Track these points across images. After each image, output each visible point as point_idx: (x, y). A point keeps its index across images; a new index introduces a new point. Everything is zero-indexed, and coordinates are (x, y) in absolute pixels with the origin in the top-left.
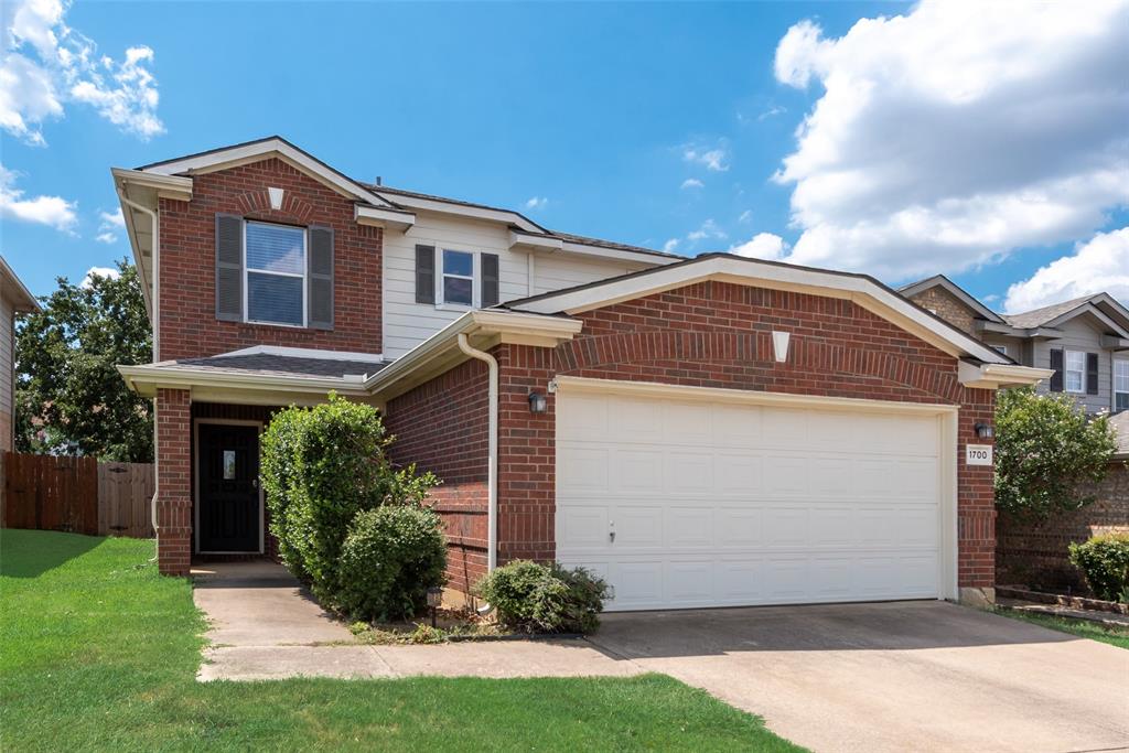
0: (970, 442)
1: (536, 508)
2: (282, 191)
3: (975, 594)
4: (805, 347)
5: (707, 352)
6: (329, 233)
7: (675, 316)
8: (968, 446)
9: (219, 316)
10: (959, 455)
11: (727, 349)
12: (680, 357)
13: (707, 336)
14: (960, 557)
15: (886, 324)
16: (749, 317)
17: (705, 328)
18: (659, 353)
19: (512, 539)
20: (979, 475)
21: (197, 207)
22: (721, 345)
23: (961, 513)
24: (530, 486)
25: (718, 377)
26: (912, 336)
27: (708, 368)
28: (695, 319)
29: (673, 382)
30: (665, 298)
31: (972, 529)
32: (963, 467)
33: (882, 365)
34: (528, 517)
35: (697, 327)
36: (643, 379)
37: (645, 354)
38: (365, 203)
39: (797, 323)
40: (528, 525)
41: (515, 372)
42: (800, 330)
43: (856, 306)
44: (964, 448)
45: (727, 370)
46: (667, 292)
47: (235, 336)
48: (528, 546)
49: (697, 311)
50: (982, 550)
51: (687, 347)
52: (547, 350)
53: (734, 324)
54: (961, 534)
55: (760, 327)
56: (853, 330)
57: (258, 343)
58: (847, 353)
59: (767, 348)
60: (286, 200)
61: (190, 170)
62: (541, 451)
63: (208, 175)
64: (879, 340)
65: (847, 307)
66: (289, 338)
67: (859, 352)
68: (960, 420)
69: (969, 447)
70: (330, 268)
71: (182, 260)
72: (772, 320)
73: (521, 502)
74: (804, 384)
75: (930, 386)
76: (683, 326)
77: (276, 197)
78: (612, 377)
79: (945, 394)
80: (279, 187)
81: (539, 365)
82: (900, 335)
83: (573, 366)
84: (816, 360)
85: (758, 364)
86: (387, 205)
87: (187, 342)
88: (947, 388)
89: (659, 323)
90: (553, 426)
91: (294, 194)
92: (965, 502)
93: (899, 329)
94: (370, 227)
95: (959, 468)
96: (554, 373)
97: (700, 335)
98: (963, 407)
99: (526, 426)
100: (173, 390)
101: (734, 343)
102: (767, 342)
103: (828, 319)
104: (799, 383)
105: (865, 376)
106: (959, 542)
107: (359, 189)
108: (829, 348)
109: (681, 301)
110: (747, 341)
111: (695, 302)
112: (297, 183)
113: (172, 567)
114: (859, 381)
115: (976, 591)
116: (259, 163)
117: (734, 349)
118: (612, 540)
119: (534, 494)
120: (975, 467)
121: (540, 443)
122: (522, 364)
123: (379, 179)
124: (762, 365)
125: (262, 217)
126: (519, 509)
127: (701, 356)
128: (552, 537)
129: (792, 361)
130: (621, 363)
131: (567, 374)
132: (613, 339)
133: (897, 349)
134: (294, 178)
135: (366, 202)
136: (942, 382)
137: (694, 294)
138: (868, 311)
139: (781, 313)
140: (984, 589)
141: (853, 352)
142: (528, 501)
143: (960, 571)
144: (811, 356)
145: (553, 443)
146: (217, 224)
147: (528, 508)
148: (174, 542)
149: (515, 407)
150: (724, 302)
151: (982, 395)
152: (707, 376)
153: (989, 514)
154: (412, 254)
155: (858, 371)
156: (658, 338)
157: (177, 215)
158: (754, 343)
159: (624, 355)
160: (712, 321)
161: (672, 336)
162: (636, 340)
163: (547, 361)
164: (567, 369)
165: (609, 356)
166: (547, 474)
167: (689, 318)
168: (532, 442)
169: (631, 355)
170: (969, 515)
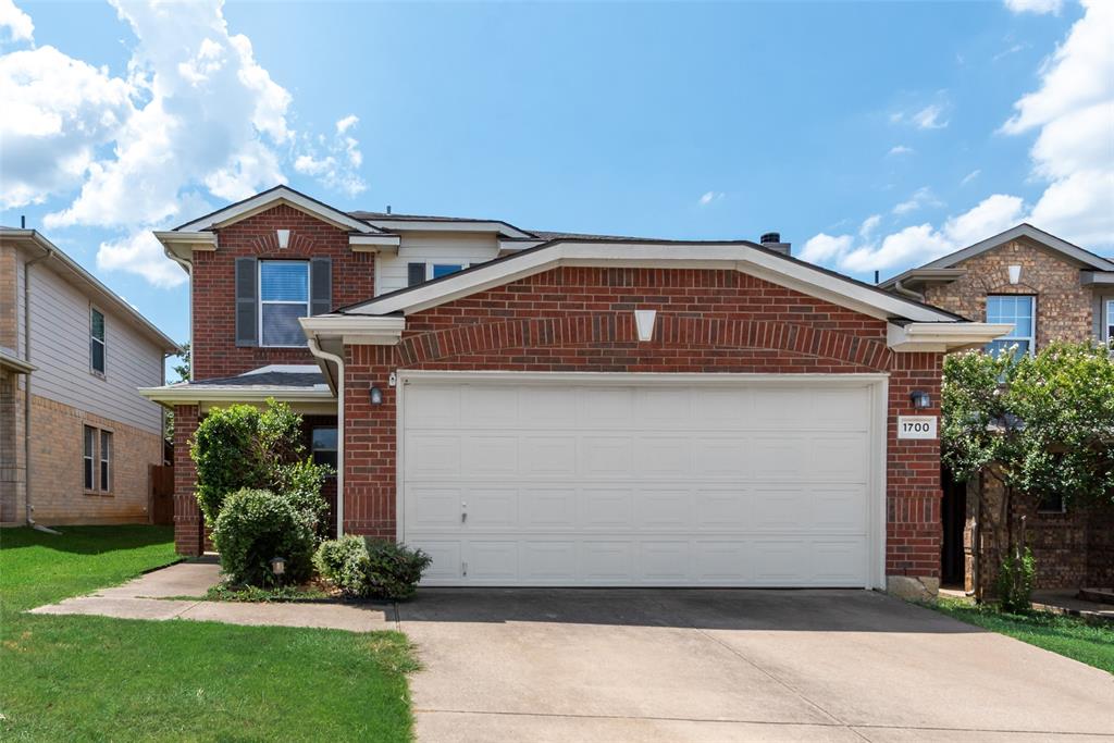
0: (902, 413)
1: (376, 490)
2: (288, 231)
3: (909, 583)
4: (675, 322)
5: (558, 337)
6: (328, 263)
7: (522, 305)
8: (900, 418)
9: (239, 343)
10: (889, 428)
11: (581, 332)
12: (527, 343)
13: (557, 322)
14: (888, 541)
15: (784, 291)
16: (607, 299)
17: (556, 314)
18: (504, 343)
19: (355, 517)
20: (916, 450)
21: (222, 254)
22: (573, 328)
23: (890, 493)
24: (371, 470)
25: (570, 360)
26: (819, 301)
27: (559, 352)
28: (543, 306)
29: (520, 368)
30: (510, 289)
31: (905, 510)
32: (894, 442)
33: (777, 336)
34: (369, 498)
35: (547, 314)
36: (487, 367)
37: (489, 343)
38: (357, 233)
39: (666, 300)
40: (369, 505)
41: (357, 369)
42: (670, 306)
43: (743, 275)
44: (895, 420)
45: (581, 353)
46: (513, 283)
47: (250, 358)
48: (369, 524)
49: (546, 297)
50: (919, 534)
51: (534, 333)
52: (388, 347)
53: (589, 307)
54: (891, 517)
55: (621, 307)
56: (738, 301)
57: (269, 363)
58: (730, 324)
59: (628, 329)
60: (292, 239)
61: (213, 225)
62: (382, 439)
63: (230, 227)
64: (775, 309)
65: (732, 278)
66: (294, 357)
67: (746, 325)
68: (890, 389)
69: (902, 420)
70: (328, 293)
71: (210, 300)
72: (636, 299)
73: (362, 484)
74: (674, 361)
75: (846, 353)
76: (531, 314)
77: (283, 237)
78: (454, 367)
79: (867, 361)
80: (286, 228)
81: (381, 362)
82: (803, 301)
83: (414, 360)
84: (690, 336)
85: (617, 345)
86: (375, 231)
87: (214, 367)
88: (869, 354)
89: (505, 313)
90: (394, 416)
91: (298, 233)
92: (895, 481)
93: (802, 294)
94: (363, 253)
95: (889, 443)
96: (396, 368)
97: (549, 322)
98: (894, 374)
99: (368, 417)
100: (185, 406)
101: (589, 325)
102: (628, 322)
103: (706, 292)
104: (668, 361)
105: (755, 349)
106: (888, 526)
107: (351, 220)
108: (707, 322)
109: (529, 290)
110: (604, 323)
111: (543, 290)
112: (300, 223)
113: (185, 548)
114: (746, 354)
115: (912, 580)
116: (269, 210)
117: (589, 332)
118: (463, 520)
119: (374, 478)
120: (911, 442)
121: (380, 431)
122: (364, 362)
123: (389, 208)
124: (624, 345)
125: (272, 256)
126: (361, 491)
127: (550, 341)
128: (393, 516)
129: (659, 338)
130: (464, 354)
131: (409, 368)
132: (456, 333)
133: (799, 317)
134: (299, 218)
135: (358, 231)
136: (863, 348)
137: (543, 282)
138: (757, 279)
139: (646, 291)
140: (921, 578)
141: (738, 325)
142: (370, 484)
143: (887, 557)
144: (683, 333)
145: (393, 432)
146: (236, 266)
147: (369, 491)
148: (186, 528)
149: (358, 401)
150: (577, 286)
151: (923, 360)
152: (558, 361)
153: (930, 494)
154: (405, 272)
155: (745, 343)
156: (502, 327)
157: (207, 263)
158: (612, 324)
159: (466, 346)
160: (563, 306)
161: (518, 325)
162: (479, 331)
163: (388, 357)
164: (407, 363)
165: (451, 349)
166: (388, 460)
167: (537, 305)
168: (374, 431)
169: (474, 347)
170: (901, 494)
